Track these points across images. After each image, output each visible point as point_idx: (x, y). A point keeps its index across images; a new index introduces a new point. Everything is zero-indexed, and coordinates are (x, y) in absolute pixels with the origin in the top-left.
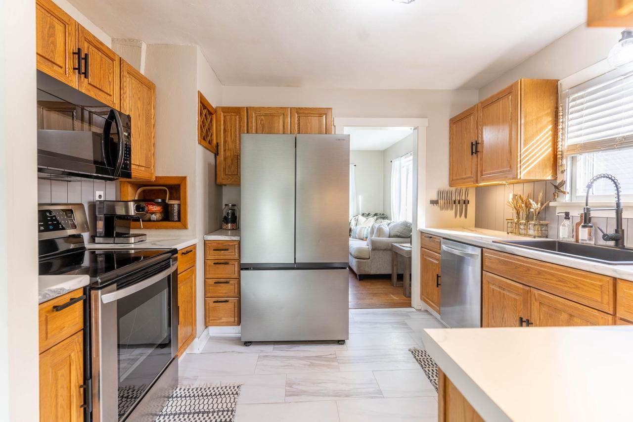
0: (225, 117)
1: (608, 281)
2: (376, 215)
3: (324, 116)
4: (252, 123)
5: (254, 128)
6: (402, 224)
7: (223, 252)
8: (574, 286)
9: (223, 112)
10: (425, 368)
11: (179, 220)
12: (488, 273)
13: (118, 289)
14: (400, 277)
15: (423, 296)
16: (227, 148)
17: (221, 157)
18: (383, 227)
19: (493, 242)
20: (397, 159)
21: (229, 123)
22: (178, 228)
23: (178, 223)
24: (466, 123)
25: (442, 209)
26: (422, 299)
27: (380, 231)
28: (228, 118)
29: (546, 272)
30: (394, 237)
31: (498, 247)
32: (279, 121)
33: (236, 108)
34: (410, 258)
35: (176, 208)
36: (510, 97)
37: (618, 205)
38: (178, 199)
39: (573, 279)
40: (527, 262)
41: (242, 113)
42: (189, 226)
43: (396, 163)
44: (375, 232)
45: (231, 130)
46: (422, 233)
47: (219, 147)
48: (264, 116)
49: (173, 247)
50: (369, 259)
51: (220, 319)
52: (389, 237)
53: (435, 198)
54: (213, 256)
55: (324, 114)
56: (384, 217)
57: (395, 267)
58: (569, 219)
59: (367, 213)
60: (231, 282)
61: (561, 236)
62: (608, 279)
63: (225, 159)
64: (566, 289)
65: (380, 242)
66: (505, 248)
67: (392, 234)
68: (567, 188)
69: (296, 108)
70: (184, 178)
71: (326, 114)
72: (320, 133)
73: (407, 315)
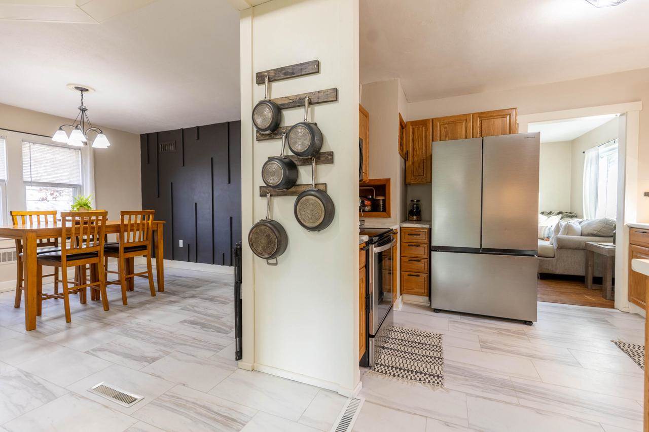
0: (413, 129)
2: (560, 213)
3: (508, 117)
4: (436, 131)
5: (438, 135)
6: (600, 221)
7: (415, 236)
9: (412, 126)
10: (634, 357)
11: (384, 210)
13: (378, 246)
14: (598, 281)
15: (632, 297)
16: (415, 154)
17: (410, 162)
18: (573, 225)
20: (593, 149)
21: (416, 134)
22: (384, 217)
23: (384, 214)
26: (630, 300)
27: (569, 229)
28: (416, 130)
30: (588, 235)
32: (461, 128)
33: (423, 121)
34: (613, 258)
35: (381, 203)
38: (384, 195)
41: (428, 124)
42: (392, 215)
43: (591, 154)
44: (561, 231)
45: (418, 139)
46: (631, 228)
47: (408, 154)
48: (448, 124)
49: (391, 228)
50: (554, 257)
51: (413, 289)
52: (581, 236)
54: (407, 238)
55: (508, 115)
56: (571, 215)
57: (590, 268)
59: (548, 212)
60: (422, 261)
63: (413, 163)
65: (569, 240)
67: (585, 232)
69: (478, 113)
70: (389, 180)
71: (510, 115)
72: (503, 133)
73: (608, 314)
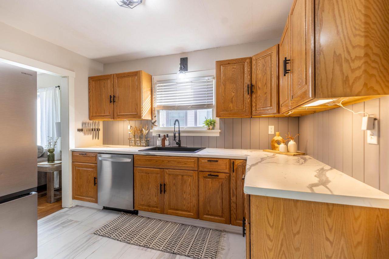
1: (196, 159)
8: (184, 164)
10: (111, 236)
12: (138, 168)
15: (76, 196)
19: (139, 151)
24: (104, 83)
25: (85, 134)
29: (172, 161)
31: (146, 153)
36: (136, 77)
37: (179, 131)
39: (184, 161)
40: (162, 158)
53: (80, 127)
58: (168, 137)
61: (158, 145)
62: (196, 158)
64: (181, 165)
66: (149, 153)
68: (156, 124)
